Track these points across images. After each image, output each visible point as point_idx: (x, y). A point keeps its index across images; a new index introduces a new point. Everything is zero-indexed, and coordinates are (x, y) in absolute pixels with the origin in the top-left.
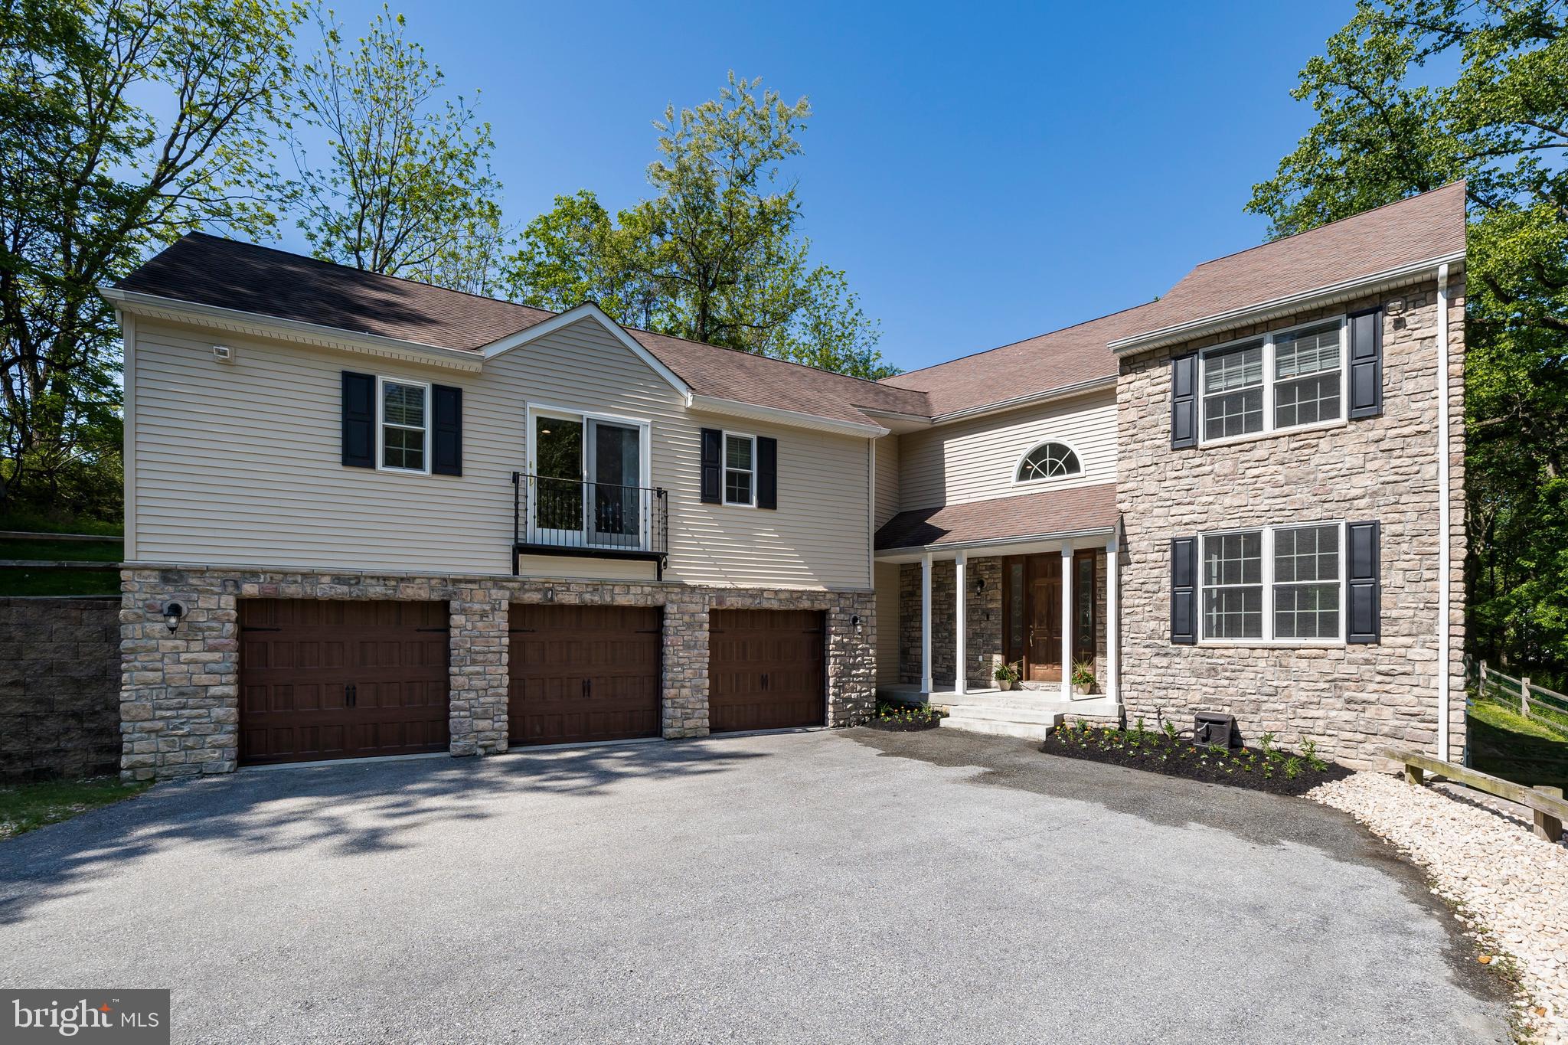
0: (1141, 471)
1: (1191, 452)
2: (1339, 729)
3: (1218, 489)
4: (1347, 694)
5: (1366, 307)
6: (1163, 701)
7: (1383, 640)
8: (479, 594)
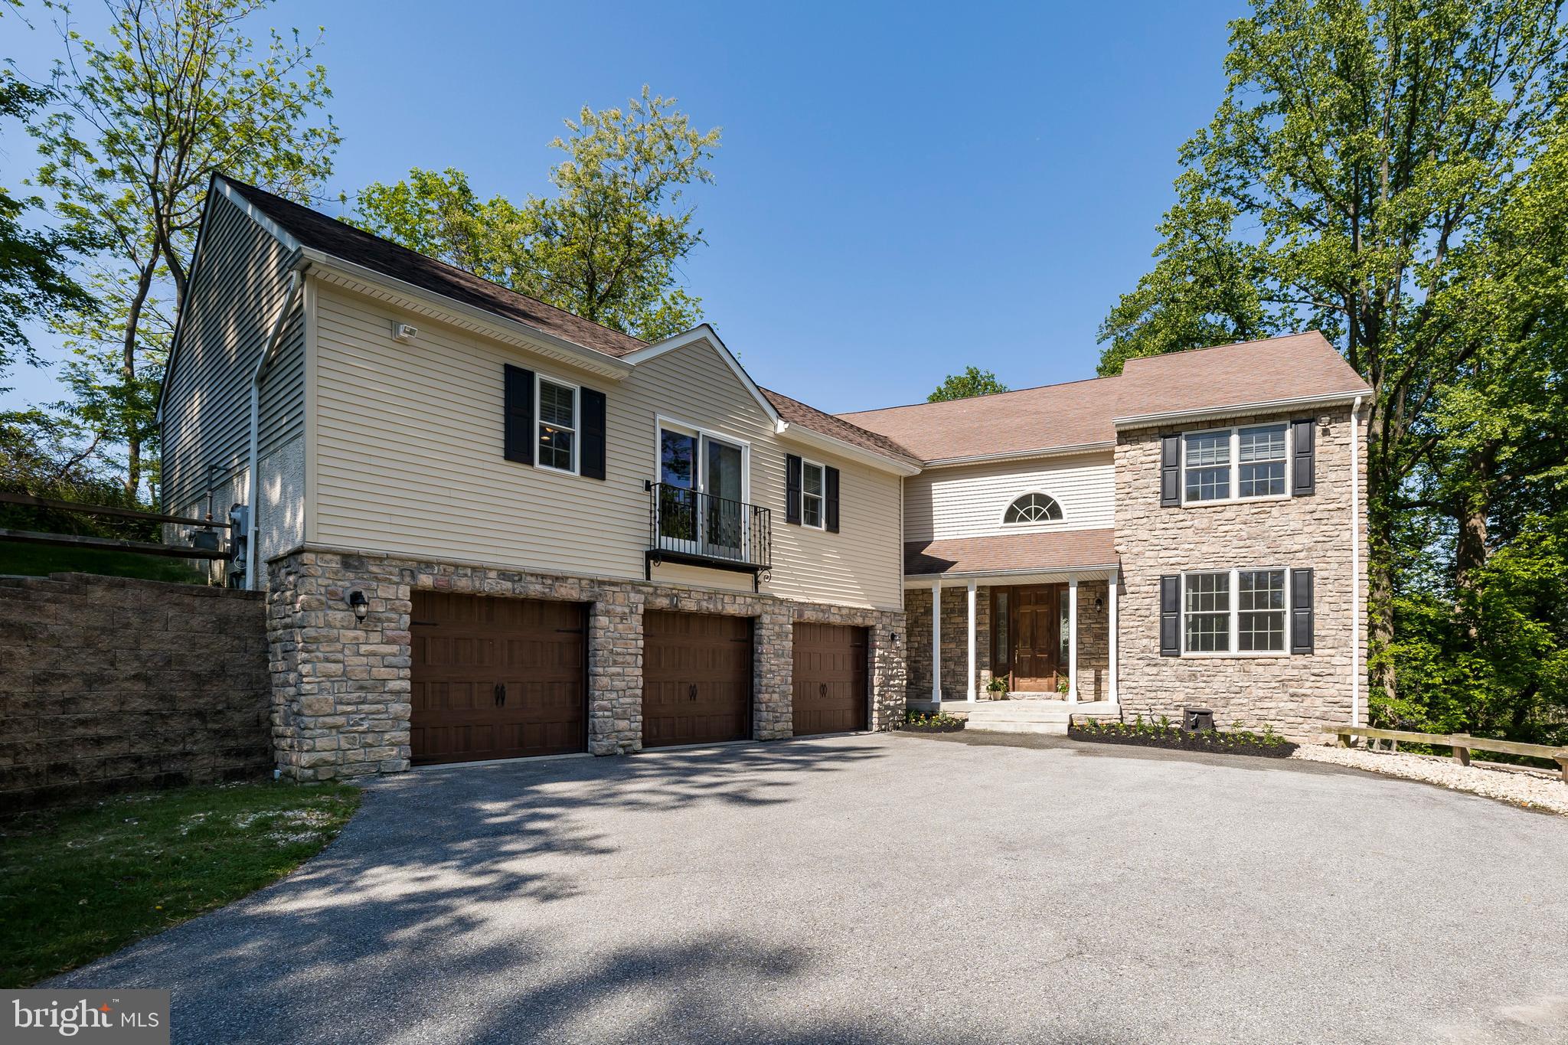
0: (1135, 521)
1: (1176, 510)
2: (1286, 715)
3: (1197, 539)
4: (1291, 690)
5: (1304, 418)
6: (1153, 701)
7: (1315, 652)
8: (620, 597)
